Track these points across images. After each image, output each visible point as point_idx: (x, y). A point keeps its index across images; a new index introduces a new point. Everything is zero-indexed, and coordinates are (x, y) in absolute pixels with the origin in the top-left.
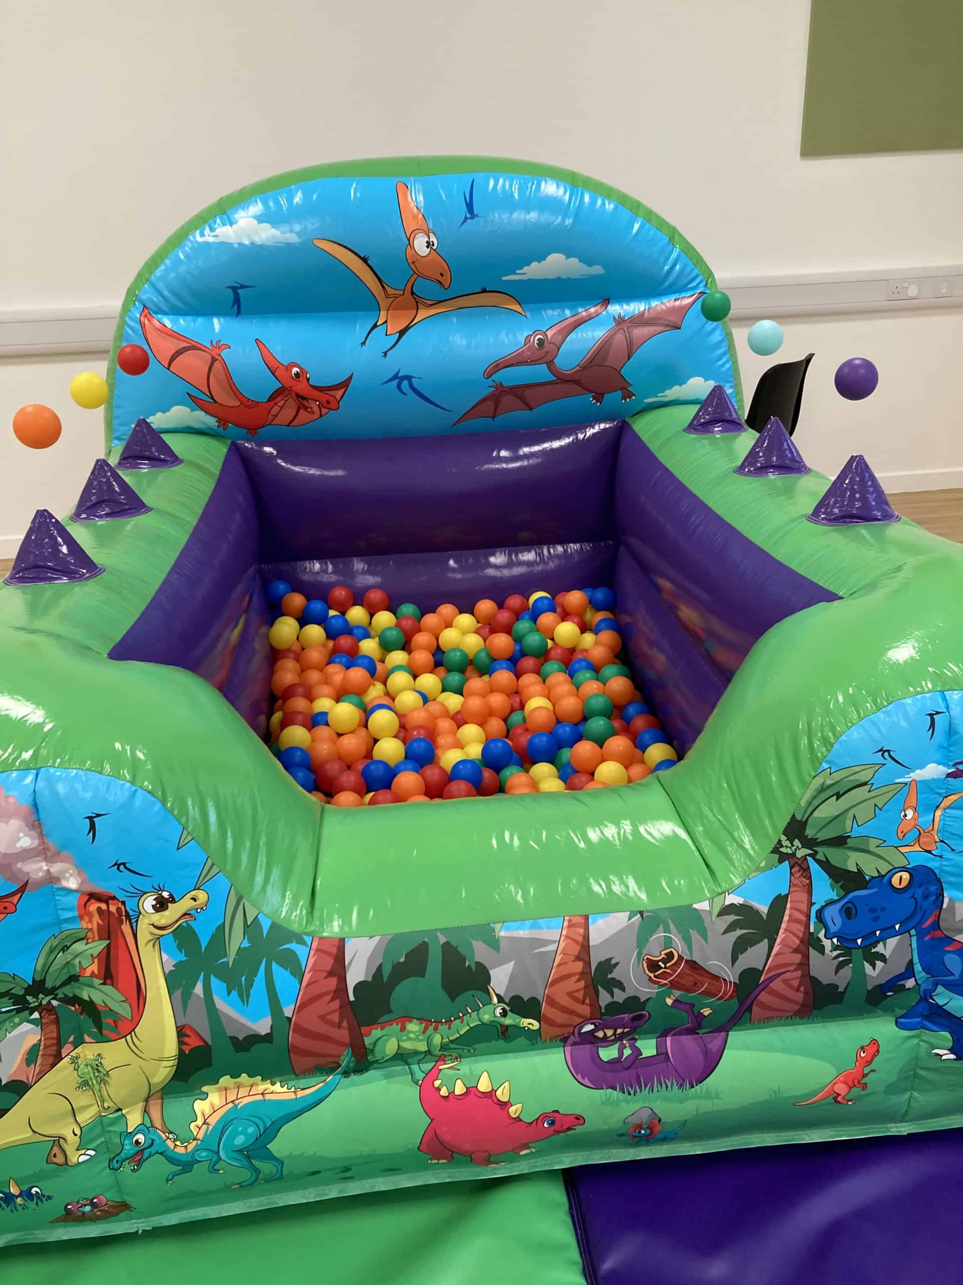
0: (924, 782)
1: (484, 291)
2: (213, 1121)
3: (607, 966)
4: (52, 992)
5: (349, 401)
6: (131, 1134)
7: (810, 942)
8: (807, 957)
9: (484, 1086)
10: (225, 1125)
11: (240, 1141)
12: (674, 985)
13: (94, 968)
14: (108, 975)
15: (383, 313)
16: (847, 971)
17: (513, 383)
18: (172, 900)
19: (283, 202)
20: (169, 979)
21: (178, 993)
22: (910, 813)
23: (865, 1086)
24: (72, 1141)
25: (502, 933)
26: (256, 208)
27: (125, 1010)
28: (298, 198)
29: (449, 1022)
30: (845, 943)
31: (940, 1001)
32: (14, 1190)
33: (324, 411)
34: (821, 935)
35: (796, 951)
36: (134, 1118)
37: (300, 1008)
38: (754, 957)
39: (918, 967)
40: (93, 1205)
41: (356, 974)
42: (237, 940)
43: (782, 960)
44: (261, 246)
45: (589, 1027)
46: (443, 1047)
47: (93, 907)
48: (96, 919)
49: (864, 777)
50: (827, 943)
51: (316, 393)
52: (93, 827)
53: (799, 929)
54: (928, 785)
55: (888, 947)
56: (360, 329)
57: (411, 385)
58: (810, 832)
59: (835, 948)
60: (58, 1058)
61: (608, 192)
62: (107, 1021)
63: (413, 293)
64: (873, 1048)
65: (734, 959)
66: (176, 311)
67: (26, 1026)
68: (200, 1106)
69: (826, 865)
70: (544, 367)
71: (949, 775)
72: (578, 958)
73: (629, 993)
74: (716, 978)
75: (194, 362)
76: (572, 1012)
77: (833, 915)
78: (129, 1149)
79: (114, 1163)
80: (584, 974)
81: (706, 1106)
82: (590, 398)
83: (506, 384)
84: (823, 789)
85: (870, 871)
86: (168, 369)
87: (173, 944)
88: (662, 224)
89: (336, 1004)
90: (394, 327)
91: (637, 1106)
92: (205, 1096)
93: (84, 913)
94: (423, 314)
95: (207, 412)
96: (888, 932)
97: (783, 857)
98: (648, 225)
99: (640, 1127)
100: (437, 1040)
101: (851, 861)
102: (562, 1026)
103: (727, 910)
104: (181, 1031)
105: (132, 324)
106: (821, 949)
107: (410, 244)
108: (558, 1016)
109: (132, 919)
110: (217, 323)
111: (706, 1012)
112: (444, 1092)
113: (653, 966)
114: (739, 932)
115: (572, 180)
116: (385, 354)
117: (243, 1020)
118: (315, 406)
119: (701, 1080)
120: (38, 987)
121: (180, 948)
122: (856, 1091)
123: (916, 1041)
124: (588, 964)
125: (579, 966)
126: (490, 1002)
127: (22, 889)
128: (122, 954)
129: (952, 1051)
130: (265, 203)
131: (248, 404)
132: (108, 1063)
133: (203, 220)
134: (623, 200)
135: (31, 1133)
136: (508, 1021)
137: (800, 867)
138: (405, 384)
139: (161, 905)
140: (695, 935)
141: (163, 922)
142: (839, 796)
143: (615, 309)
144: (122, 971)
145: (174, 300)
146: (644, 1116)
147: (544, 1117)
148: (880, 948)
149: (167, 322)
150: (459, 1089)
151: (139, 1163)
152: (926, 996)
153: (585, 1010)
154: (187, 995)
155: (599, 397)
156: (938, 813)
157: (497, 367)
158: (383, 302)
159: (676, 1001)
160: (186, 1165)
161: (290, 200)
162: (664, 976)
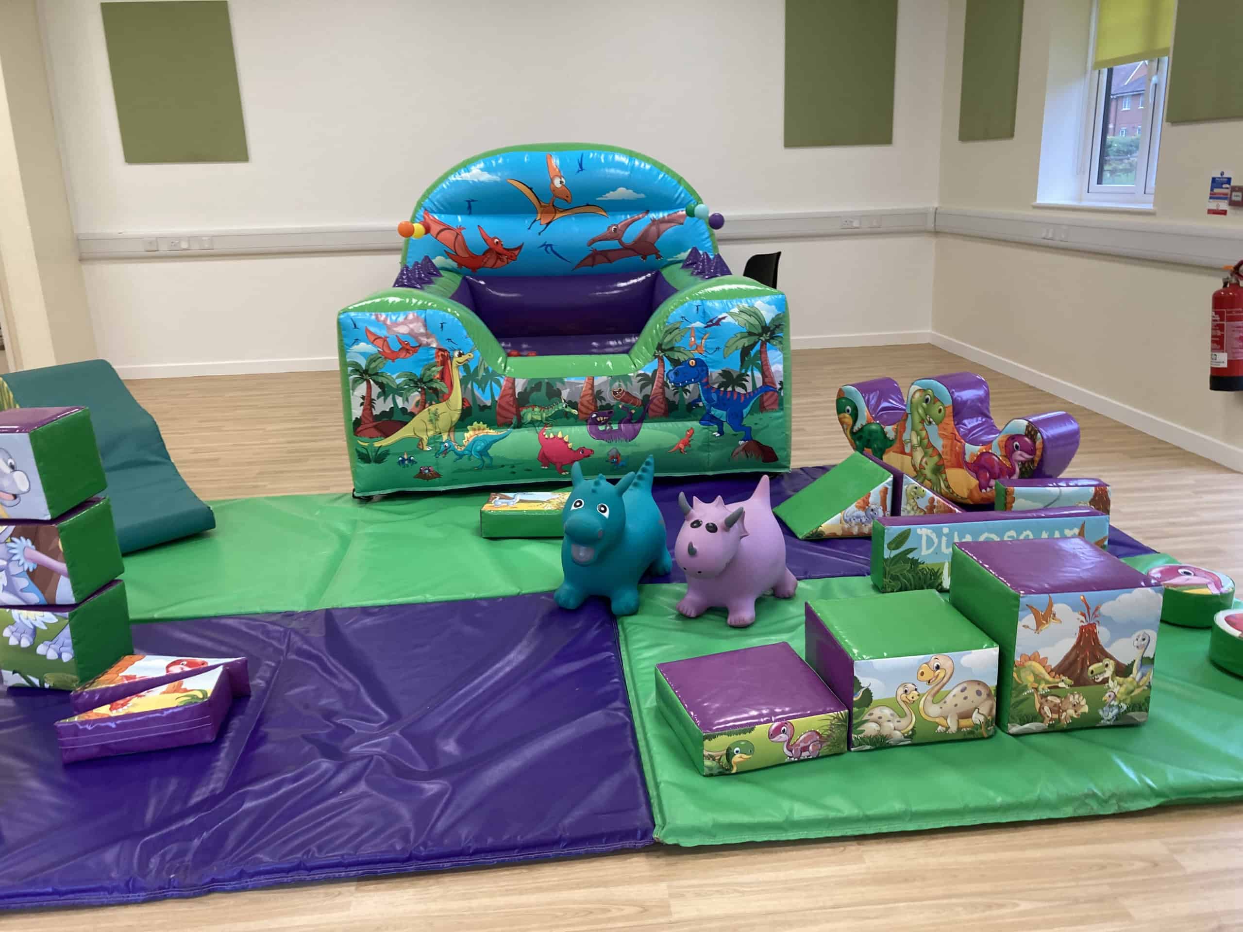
0: (696, 328)
1: (588, 205)
2: (470, 440)
3: (600, 392)
4: (424, 383)
5: (521, 256)
6: (444, 443)
7: (665, 384)
8: (664, 390)
9: (560, 436)
10: (474, 442)
11: (479, 448)
12: (622, 400)
13: (438, 376)
14: (442, 379)
15: (539, 215)
16: (677, 396)
17: (601, 249)
18: (463, 354)
19: (494, 162)
20: (461, 380)
21: (463, 386)
22: (693, 339)
23: (690, 446)
24: (425, 441)
25: (566, 380)
26: (482, 165)
27: (446, 391)
28: (500, 161)
29: (548, 408)
30: (676, 386)
31: (712, 413)
32: (406, 457)
33: (509, 260)
34: (668, 382)
35: (661, 388)
36: (445, 437)
37: (501, 398)
38: (647, 390)
39: (703, 398)
40: (429, 471)
41: (519, 389)
42: (482, 373)
43: (657, 391)
44: (482, 182)
45: (594, 415)
46: (547, 419)
47: (440, 354)
48: (441, 358)
49: (677, 326)
50: (670, 384)
51: (505, 252)
52: (442, 327)
53: (661, 380)
54: (697, 329)
55: (690, 387)
56: (527, 222)
57: (552, 249)
58: (663, 347)
59: (673, 387)
60: (424, 408)
61: (647, 160)
62: (440, 395)
63: (553, 205)
64: (692, 431)
65: (641, 391)
66: (440, 212)
67: (417, 393)
68: (467, 435)
69: (668, 357)
70: (616, 242)
71: (705, 327)
72: (590, 389)
73: (607, 402)
74: (635, 398)
75: (448, 235)
76: (588, 408)
77: (672, 375)
78: (443, 448)
79: (437, 455)
80: (592, 394)
81: (636, 450)
82: (639, 258)
83: (598, 250)
84: (666, 332)
85: (682, 359)
86: (436, 238)
87: (463, 369)
88: (674, 175)
89: (512, 399)
90: (544, 221)
91: (611, 447)
92: (468, 431)
93: (437, 356)
94: (558, 215)
95: (453, 260)
96: (690, 382)
97: (656, 357)
98: (666, 176)
99: (613, 457)
100: (544, 415)
101: (676, 356)
102: (586, 414)
103: (639, 375)
104: (464, 400)
105: (419, 217)
106: (668, 387)
107: (552, 182)
108: (584, 409)
109: (451, 358)
110: (459, 218)
111: (633, 411)
112: (546, 436)
113: (615, 393)
114: (643, 382)
115: (631, 155)
116: (540, 234)
117: (482, 399)
118: (505, 258)
119: (633, 439)
120: (421, 380)
121: (465, 371)
122: (687, 448)
123: (707, 430)
124: (593, 391)
125: (590, 392)
126: (561, 402)
127: (419, 346)
128: (447, 371)
129: (719, 432)
130: (485, 163)
131: (473, 257)
132: (439, 412)
133: (455, 170)
134: (655, 163)
135: (413, 434)
136: (567, 410)
137: (661, 360)
138: (549, 249)
139: (460, 355)
140: (629, 384)
141: (460, 361)
142: (670, 333)
143: (653, 215)
144: (446, 377)
145: (439, 206)
146: (614, 453)
147: (580, 449)
148: (687, 387)
149: (436, 216)
150: (552, 436)
151: (446, 454)
152: (709, 412)
153: (593, 408)
154: (466, 387)
155: (644, 258)
156: (703, 341)
157: (594, 241)
158: (539, 209)
159: (623, 406)
160: (460, 456)
161: (496, 161)
162: (618, 397)
